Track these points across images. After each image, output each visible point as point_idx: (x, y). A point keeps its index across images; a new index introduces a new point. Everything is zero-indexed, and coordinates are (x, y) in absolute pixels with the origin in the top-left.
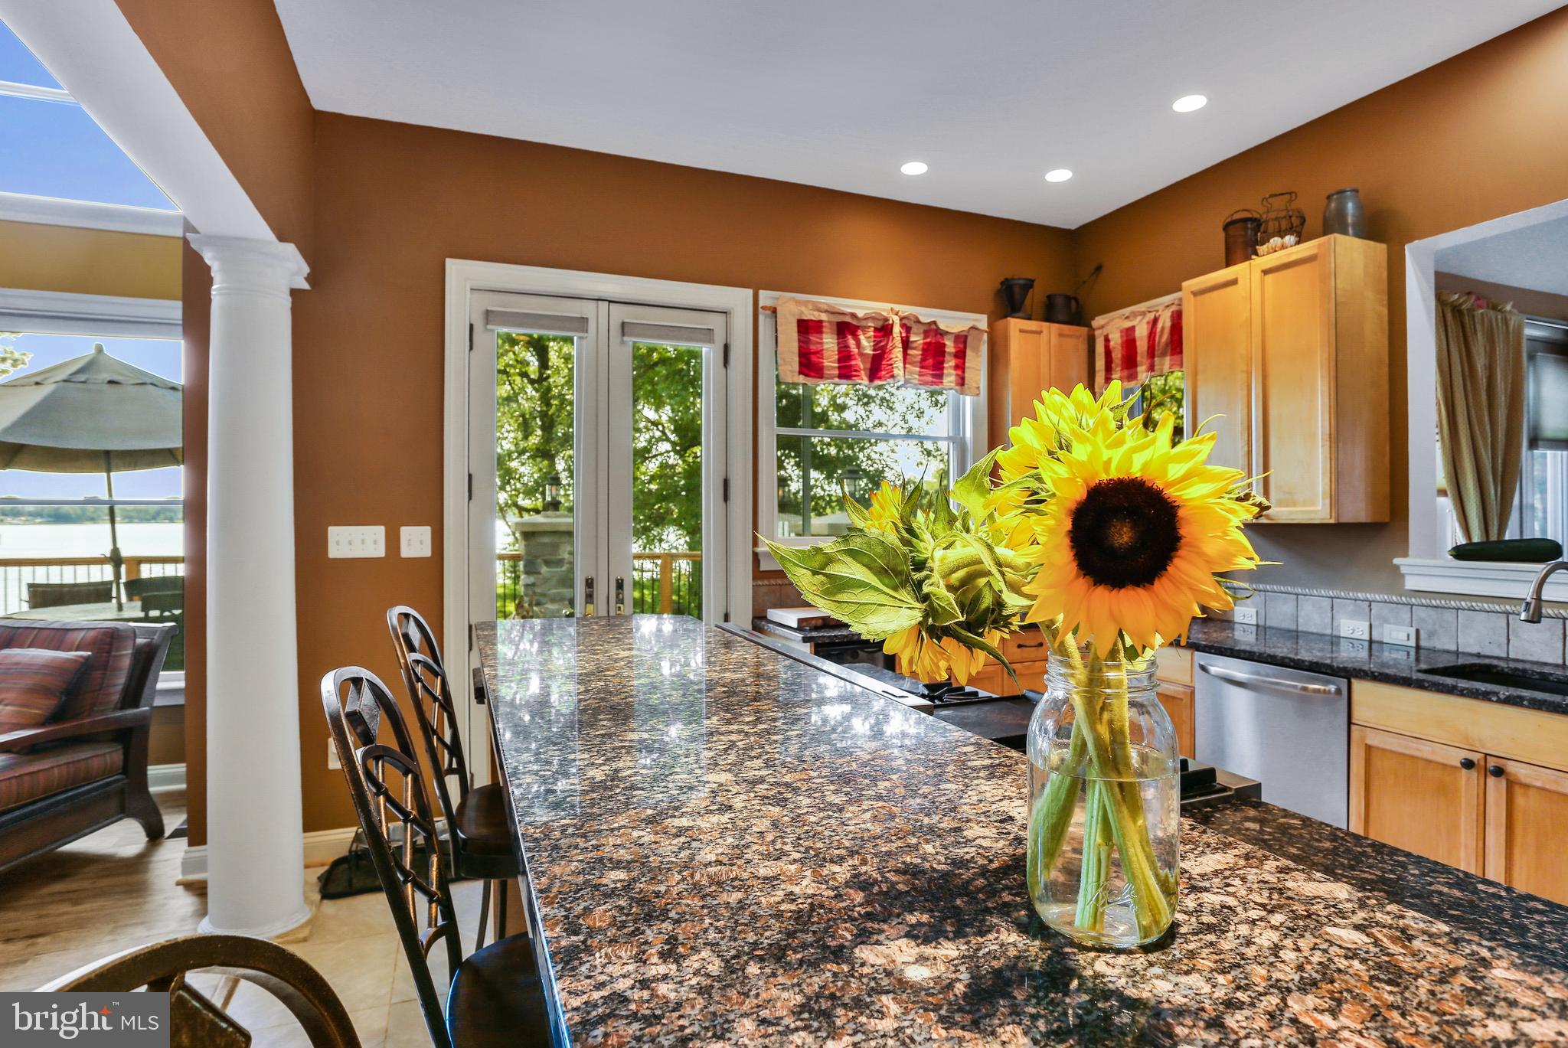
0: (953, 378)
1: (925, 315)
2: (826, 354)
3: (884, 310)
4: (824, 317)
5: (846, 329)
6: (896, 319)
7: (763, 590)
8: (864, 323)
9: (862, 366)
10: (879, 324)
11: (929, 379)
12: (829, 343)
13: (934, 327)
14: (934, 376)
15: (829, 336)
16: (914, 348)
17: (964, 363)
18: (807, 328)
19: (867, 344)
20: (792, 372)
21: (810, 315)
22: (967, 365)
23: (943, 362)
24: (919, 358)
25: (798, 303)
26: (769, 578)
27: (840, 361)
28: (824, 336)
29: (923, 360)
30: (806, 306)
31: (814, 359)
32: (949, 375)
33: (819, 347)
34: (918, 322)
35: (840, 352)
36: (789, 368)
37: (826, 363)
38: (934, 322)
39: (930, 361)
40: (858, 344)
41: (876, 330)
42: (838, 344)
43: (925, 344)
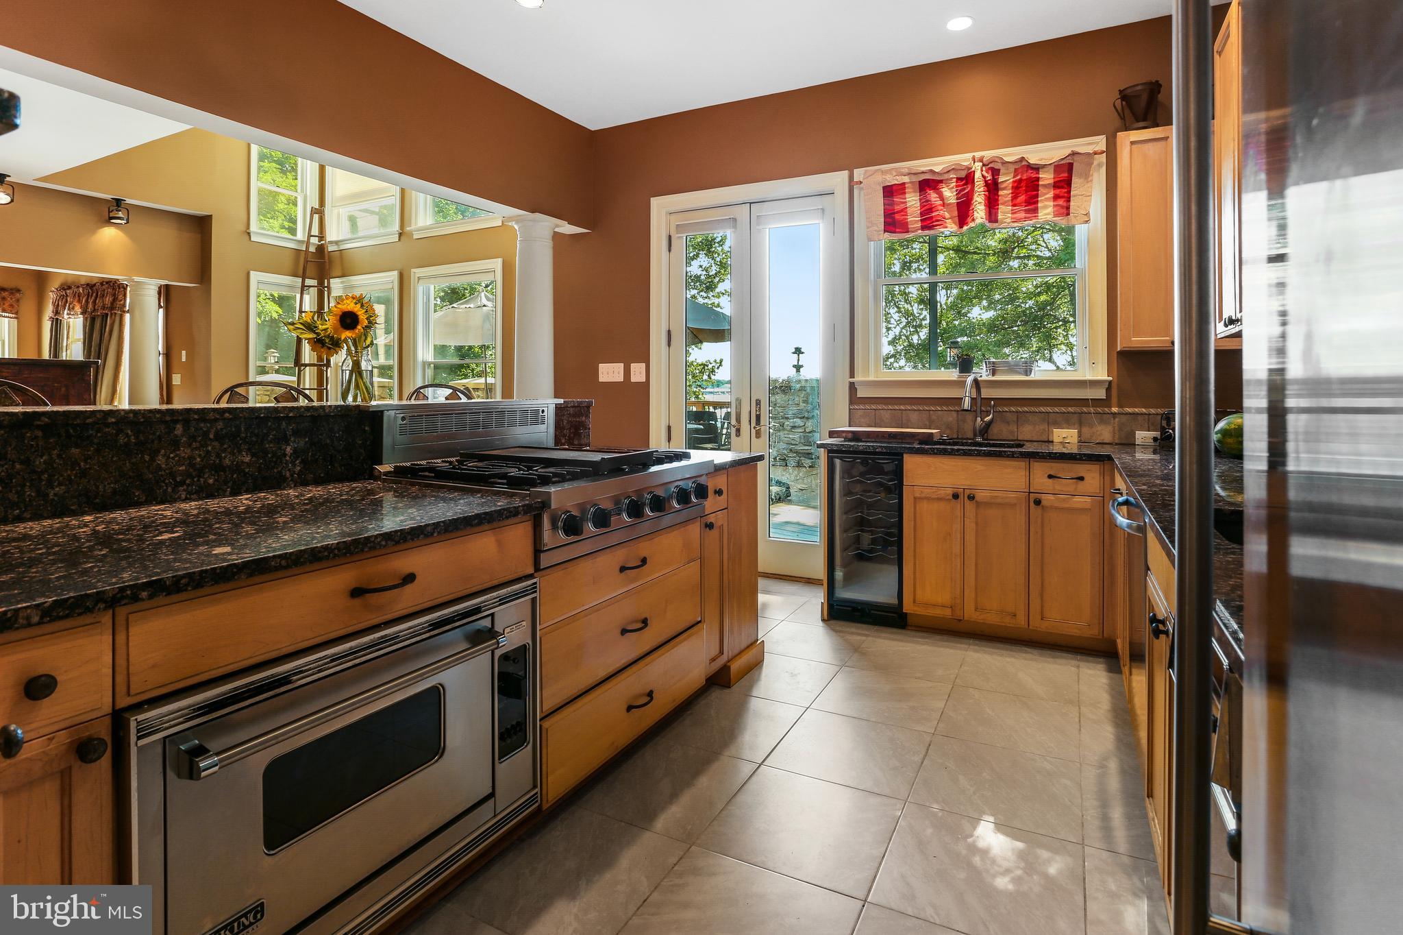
0: (1050, 210)
1: (1010, 155)
2: (909, 211)
3: (965, 160)
4: (906, 179)
5: (928, 185)
6: (978, 165)
7: (860, 413)
8: (946, 177)
9: (947, 215)
10: (963, 174)
11: (1022, 215)
12: (912, 201)
13: (1024, 163)
14: (1027, 211)
15: (913, 194)
16: (1004, 189)
17: (1069, 192)
18: (891, 192)
19: (949, 194)
20: (879, 231)
21: (892, 180)
22: (1072, 193)
23: (1037, 196)
24: (1009, 197)
25: (883, 172)
26: (864, 404)
27: (922, 214)
28: (907, 196)
29: (1014, 197)
30: (891, 174)
31: (897, 217)
32: (1045, 207)
33: (902, 206)
34: (1004, 163)
35: (922, 206)
36: (876, 228)
37: (910, 219)
38: (1023, 159)
39: (1022, 198)
40: (941, 197)
41: (958, 179)
42: (920, 200)
43: (1014, 182)
